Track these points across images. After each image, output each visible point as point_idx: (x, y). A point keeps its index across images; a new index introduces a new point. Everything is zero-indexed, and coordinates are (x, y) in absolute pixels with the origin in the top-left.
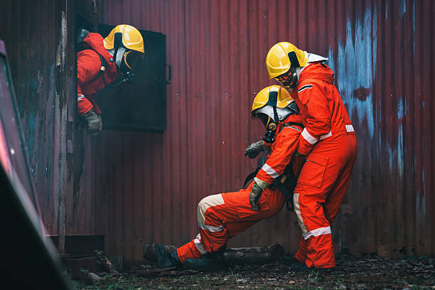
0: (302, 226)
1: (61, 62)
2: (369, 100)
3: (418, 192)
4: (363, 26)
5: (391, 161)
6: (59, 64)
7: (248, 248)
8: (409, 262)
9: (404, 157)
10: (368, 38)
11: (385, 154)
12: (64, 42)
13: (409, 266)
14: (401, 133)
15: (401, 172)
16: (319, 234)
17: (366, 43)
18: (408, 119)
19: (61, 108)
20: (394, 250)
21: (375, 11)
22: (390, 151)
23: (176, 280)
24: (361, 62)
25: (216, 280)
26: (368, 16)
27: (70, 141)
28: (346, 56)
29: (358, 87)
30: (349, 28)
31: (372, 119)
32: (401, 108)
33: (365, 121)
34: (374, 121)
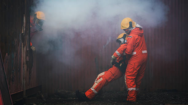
1: (24, 32)
6: (23, 32)
12: (24, 25)
16: (131, 90)
19: (24, 47)
27: (27, 57)
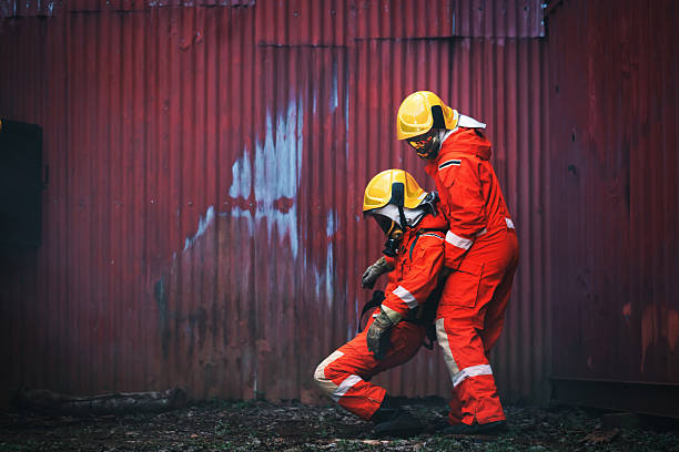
0: (451, 363)
2: (292, 212)
3: (350, 326)
4: (286, 123)
5: (318, 288)
7: (141, 394)
8: (337, 411)
9: (334, 283)
10: (292, 137)
11: (311, 279)
13: (337, 415)
14: (330, 254)
15: (330, 302)
17: (289, 143)
18: (339, 237)
20: (321, 397)
21: (301, 104)
22: (317, 275)
23: (50, 433)
24: (283, 167)
25: (100, 433)
26: (292, 109)
28: (265, 159)
29: (279, 196)
30: (269, 124)
31: (296, 236)
32: (331, 223)
33: (287, 238)
34: (299, 240)
